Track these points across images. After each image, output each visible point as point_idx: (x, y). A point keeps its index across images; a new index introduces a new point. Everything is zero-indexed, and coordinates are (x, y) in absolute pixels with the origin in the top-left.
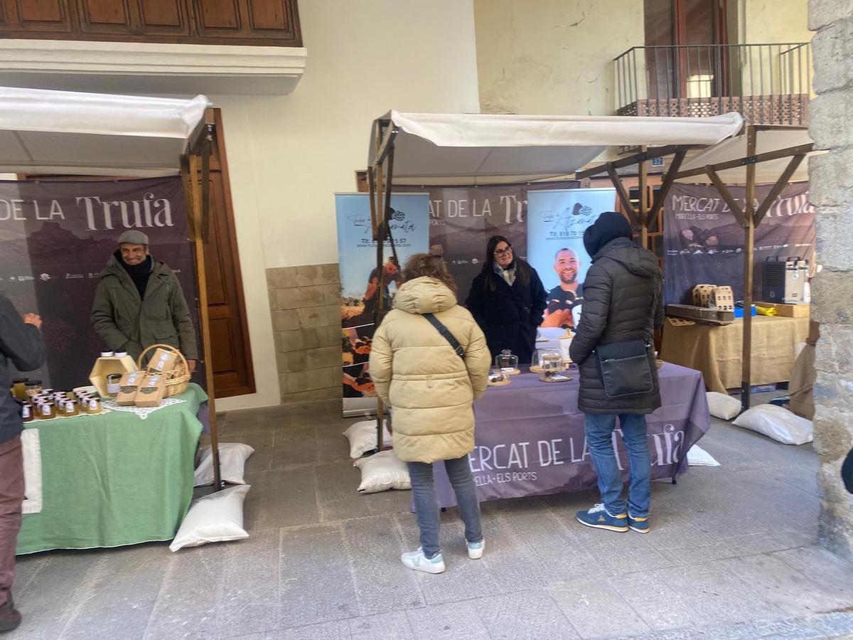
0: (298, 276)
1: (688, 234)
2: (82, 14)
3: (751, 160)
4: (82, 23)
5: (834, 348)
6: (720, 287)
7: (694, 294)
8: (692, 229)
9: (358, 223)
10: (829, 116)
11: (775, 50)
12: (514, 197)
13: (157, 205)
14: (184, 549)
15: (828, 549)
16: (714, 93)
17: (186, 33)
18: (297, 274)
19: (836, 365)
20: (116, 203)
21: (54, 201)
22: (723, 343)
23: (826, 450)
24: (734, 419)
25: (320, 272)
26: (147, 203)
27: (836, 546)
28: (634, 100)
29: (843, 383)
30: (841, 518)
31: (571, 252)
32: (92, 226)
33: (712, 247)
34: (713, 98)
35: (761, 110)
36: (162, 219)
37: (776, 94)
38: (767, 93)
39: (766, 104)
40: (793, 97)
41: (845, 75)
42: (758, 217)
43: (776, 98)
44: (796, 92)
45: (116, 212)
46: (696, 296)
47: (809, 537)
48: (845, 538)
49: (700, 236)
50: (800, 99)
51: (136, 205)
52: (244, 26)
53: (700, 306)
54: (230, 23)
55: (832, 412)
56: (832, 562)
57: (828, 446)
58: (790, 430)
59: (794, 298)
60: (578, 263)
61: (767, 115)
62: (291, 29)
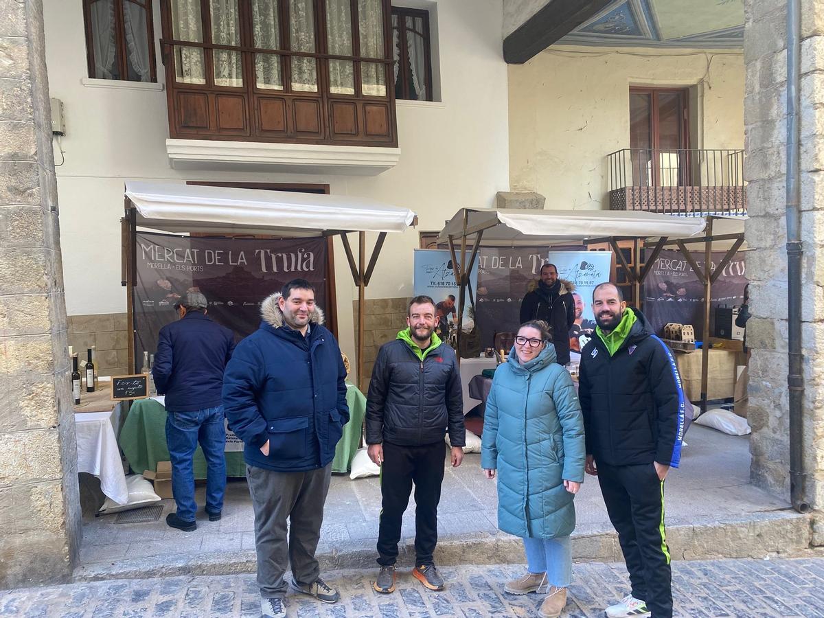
0: (375, 307)
1: (664, 286)
2: (257, 124)
3: (708, 238)
4: (257, 131)
5: (759, 363)
6: (685, 326)
7: (665, 330)
8: (666, 282)
9: (429, 271)
10: (756, 230)
11: (724, 154)
12: (539, 256)
13: (306, 256)
14: (357, 478)
15: (756, 485)
16: (680, 183)
17: (322, 137)
18: (374, 305)
19: (760, 372)
20: (280, 255)
21: (242, 253)
22: (688, 366)
23: (754, 424)
24: (695, 419)
25: (390, 303)
26: (300, 255)
27: (760, 483)
28: (623, 186)
29: (764, 383)
30: (763, 465)
31: (579, 296)
32: (264, 269)
33: (681, 296)
34: (680, 187)
35: (715, 197)
36: (308, 266)
37: (725, 185)
38: (719, 185)
39: (718, 192)
40: (737, 187)
41: (765, 210)
42: (713, 277)
43: (725, 188)
44: (740, 184)
45: (280, 261)
46: (667, 331)
47: (745, 481)
48: (766, 477)
49: (672, 288)
50: (743, 189)
51: (293, 256)
52: (360, 133)
53: (670, 339)
54: (351, 131)
55: (758, 401)
56: (758, 492)
57: (756, 422)
58: (734, 426)
59: (739, 336)
60: (583, 304)
61: (719, 200)
62: (391, 135)
